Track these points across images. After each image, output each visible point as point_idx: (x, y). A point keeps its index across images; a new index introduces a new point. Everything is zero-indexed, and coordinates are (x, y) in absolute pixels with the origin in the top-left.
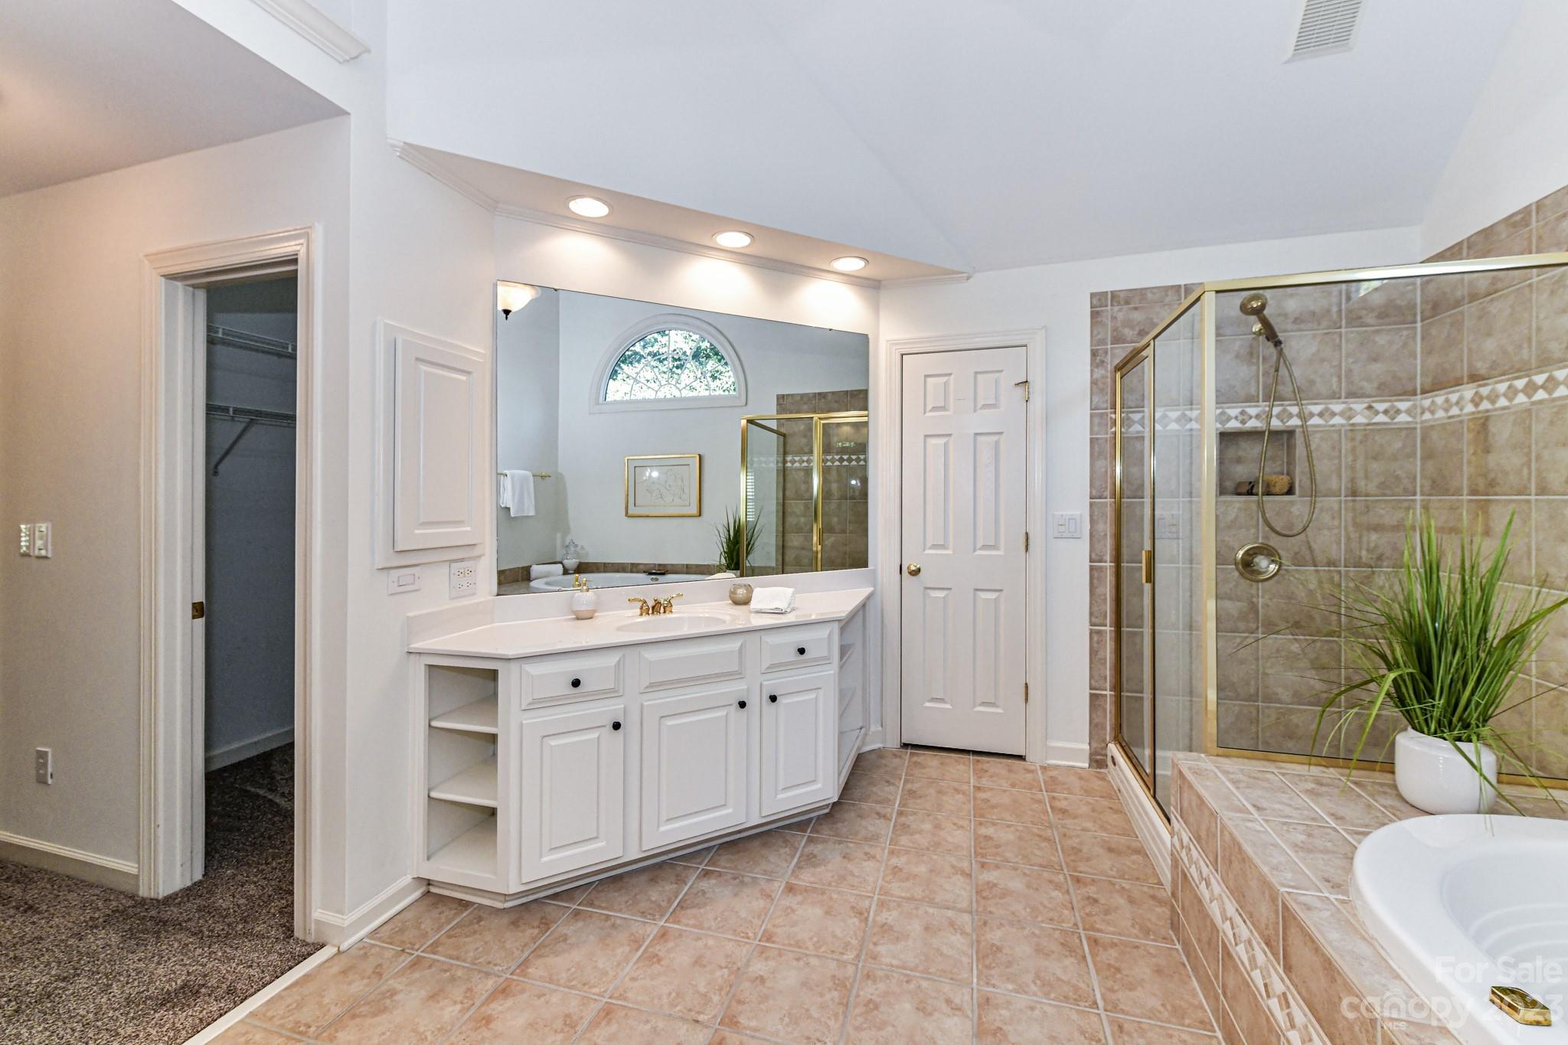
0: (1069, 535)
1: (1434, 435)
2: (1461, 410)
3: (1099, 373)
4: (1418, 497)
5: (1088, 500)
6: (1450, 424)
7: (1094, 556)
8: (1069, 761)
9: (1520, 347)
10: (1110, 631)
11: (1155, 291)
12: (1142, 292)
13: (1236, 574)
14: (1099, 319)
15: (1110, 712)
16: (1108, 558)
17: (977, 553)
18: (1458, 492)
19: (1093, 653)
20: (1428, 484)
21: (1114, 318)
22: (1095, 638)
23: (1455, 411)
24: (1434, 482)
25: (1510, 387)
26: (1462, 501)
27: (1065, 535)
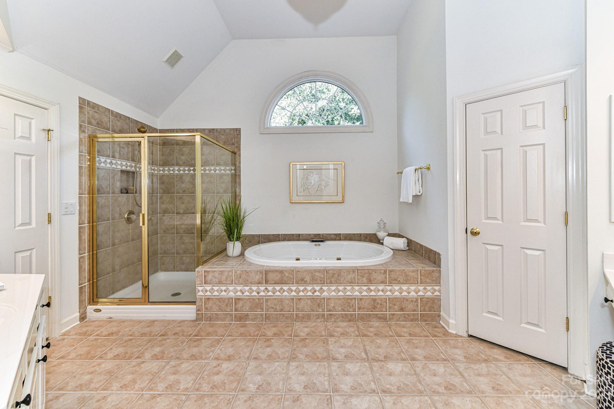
0: (70, 213)
1: (164, 178)
2: (174, 172)
3: (83, 135)
4: (158, 195)
5: (77, 196)
6: (170, 175)
7: (81, 222)
8: (72, 325)
9: (192, 161)
10: (87, 255)
11: (102, 108)
12: (98, 106)
13: (125, 222)
14: (82, 110)
15: (87, 292)
16: (86, 222)
17: (17, 228)
18: (173, 193)
19: (80, 267)
20: (161, 191)
21: (88, 113)
22: (81, 260)
23: (172, 172)
24: (164, 190)
25: (189, 169)
26: (174, 195)
27: (68, 213)
